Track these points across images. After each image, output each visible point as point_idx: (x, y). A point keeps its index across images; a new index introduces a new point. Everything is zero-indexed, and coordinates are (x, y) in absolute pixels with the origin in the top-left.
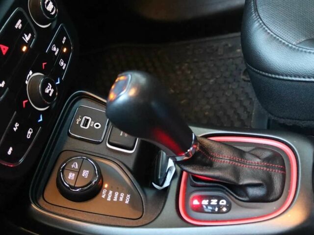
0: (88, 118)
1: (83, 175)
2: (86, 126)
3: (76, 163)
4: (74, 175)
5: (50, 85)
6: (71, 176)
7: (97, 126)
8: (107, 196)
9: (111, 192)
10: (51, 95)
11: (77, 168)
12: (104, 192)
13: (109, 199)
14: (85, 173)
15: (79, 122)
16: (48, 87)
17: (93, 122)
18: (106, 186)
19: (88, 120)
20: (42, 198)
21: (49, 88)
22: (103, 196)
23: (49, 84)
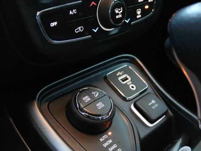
0: (128, 77)
1: (97, 105)
2: (123, 81)
3: (98, 93)
4: (89, 99)
5: (122, 10)
6: (87, 99)
7: (133, 87)
8: (105, 142)
9: (110, 141)
10: (117, 17)
11: (96, 96)
12: (105, 137)
13: (105, 145)
14: (100, 105)
15: (119, 75)
16: (120, 9)
17: (130, 83)
18: (110, 133)
19: (127, 79)
20: (47, 104)
21: (119, 11)
22: (101, 140)
23: (122, 8)
